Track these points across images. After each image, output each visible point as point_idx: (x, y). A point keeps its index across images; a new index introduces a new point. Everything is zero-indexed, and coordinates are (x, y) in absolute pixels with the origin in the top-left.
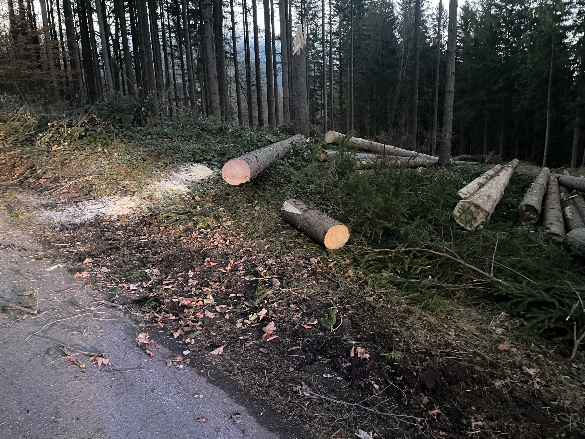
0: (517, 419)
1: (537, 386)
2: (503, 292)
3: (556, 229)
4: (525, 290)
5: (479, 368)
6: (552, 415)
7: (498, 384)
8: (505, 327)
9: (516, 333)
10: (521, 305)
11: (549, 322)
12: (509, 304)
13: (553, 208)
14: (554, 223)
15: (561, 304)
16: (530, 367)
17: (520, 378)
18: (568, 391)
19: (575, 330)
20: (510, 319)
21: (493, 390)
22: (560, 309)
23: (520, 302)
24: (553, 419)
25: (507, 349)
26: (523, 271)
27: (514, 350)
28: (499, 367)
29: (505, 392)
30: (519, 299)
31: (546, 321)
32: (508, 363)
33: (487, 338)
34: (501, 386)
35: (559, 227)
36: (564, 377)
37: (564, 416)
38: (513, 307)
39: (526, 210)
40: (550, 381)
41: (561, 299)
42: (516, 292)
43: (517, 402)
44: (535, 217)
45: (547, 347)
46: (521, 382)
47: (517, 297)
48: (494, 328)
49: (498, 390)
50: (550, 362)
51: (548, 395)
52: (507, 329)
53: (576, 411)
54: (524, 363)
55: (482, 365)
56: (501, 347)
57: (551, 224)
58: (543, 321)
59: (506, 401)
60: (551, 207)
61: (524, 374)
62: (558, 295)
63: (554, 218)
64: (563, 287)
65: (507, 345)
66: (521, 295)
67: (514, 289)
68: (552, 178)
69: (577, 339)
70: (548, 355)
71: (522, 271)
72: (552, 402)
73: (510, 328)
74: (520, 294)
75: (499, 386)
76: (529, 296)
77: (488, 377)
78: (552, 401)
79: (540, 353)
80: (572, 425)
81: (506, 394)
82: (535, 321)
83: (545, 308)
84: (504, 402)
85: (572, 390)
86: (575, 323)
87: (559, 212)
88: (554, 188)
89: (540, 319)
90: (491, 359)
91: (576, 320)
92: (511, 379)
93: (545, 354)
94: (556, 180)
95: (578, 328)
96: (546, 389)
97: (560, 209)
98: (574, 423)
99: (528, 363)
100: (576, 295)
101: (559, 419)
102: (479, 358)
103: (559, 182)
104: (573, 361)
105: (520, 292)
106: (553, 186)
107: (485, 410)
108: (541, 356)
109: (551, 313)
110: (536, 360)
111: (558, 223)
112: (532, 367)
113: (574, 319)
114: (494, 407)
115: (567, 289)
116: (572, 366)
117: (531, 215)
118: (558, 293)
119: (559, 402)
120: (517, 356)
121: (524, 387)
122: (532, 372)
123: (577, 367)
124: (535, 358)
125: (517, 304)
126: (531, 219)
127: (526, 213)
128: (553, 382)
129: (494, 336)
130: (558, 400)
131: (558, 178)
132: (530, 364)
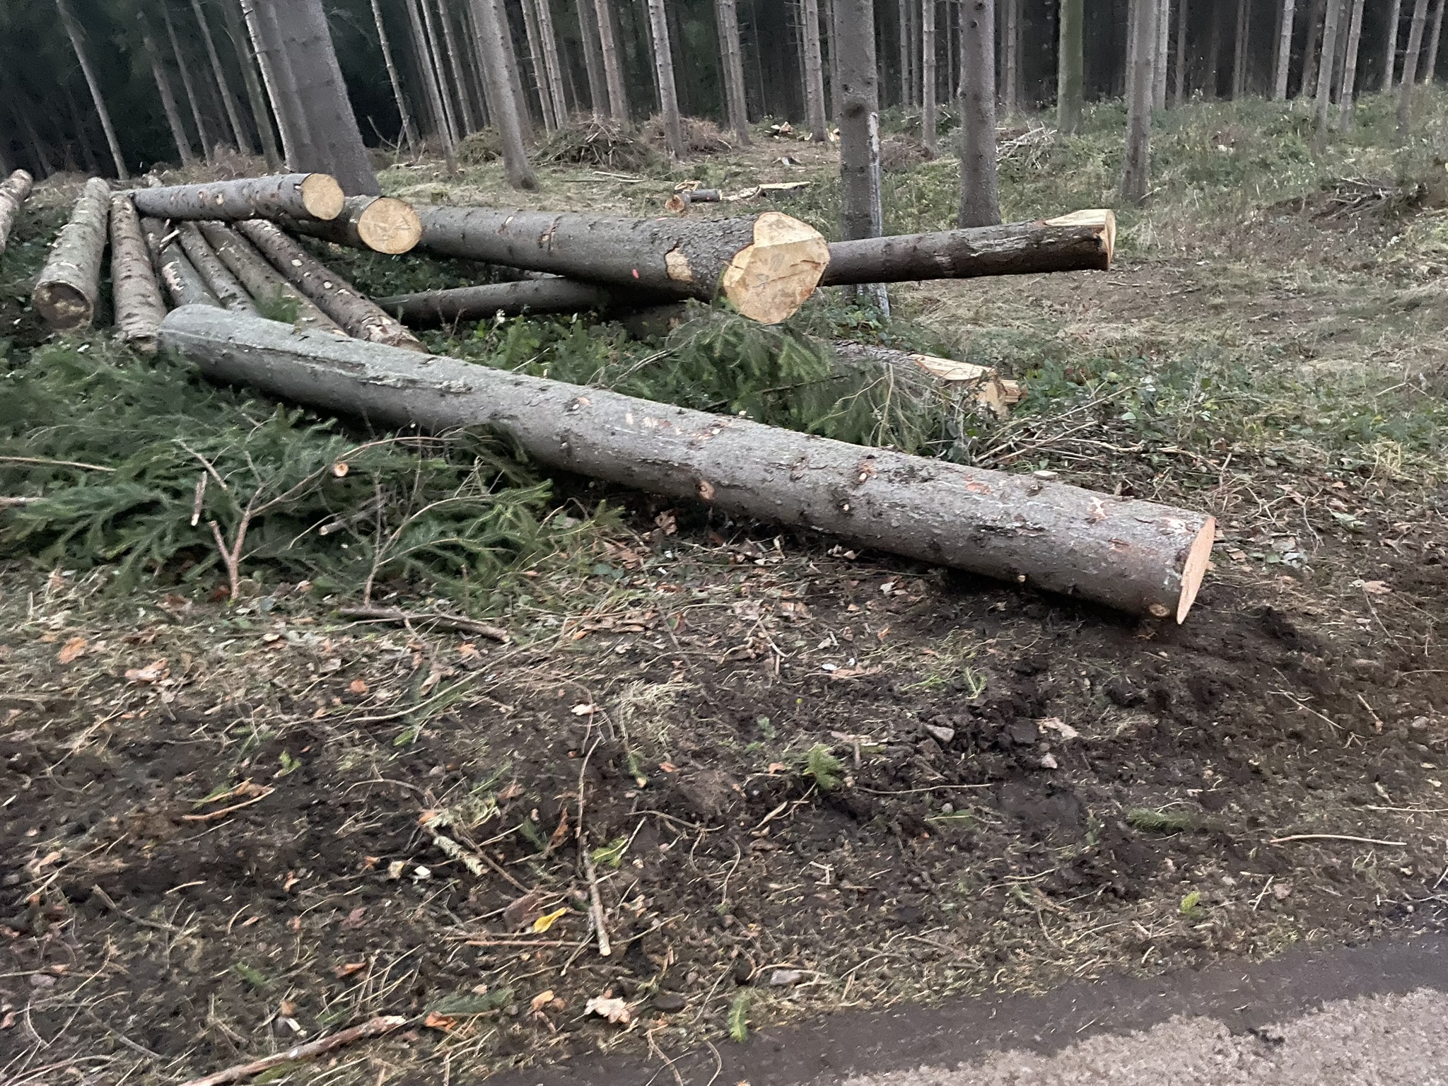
0: (138, 793)
1: (168, 697)
2: (34, 525)
3: (141, 325)
4: (86, 498)
5: (23, 733)
6: (215, 737)
7: (77, 743)
8: (68, 605)
9: (100, 604)
10: (89, 535)
11: (162, 546)
12: (59, 548)
13: (129, 277)
14: (135, 311)
15: (177, 494)
16: (145, 663)
17: (126, 699)
18: (236, 671)
19: (219, 537)
20: (78, 580)
21: (69, 764)
22: (174, 506)
23: (85, 530)
24: (219, 744)
25: (81, 653)
26: (81, 454)
27: (100, 646)
28: (73, 703)
29: (101, 749)
30: (80, 525)
31: (155, 548)
32: (92, 683)
33: (31, 653)
34: (88, 744)
35: (150, 317)
36: (222, 645)
37: (241, 724)
38: (75, 547)
39: (54, 300)
40: (194, 669)
41: (172, 483)
42: (68, 512)
43: (133, 756)
44: (82, 309)
45: (175, 602)
46: (133, 706)
47: (74, 521)
48: (42, 620)
49: (82, 757)
50: (187, 630)
51: (195, 702)
52: (74, 606)
53: (260, 702)
54: (128, 662)
55: (27, 724)
56: (65, 655)
57: (129, 316)
58: (148, 550)
59: (107, 770)
60: (125, 274)
61: (132, 687)
62: (165, 478)
63: (135, 300)
64: (166, 456)
65: (80, 645)
66: (81, 513)
67: (60, 507)
68: (117, 202)
69: (230, 553)
70: (180, 618)
71: (75, 456)
72: (207, 712)
73: (82, 600)
74: (79, 509)
75: (81, 746)
76: (101, 506)
77: (52, 740)
78: (207, 709)
79: (162, 622)
80: (260, 732)
81: (104, 753)
82: (130, 559)
83: (145, 518)
84: (102, 774)
85: (241, 663)
86: (213, 523)
87: (144, 283)
88: (126, 227)
89: (140, 548)
90: (45, 697)
91: (215, 516)
92: (106, 714)
93: (172, 620)
94: (128, 205)
95: (223, 530)
96: (190, 690)
97: (149, 273)
98: (264, 727)
99: (137, 659)
100: (200, 461)
101: (231, 737)
102: (14, 712)
103: (137, 209)
104: (238, 603)
105: (77, 506)
106: (121, 221)
107: (63, 819)
108: (163, 627)
109: (160, 522)
110: (154, 642)
111: (146, 310)
112: (150, 661)
113: (208, 515)
114: (82, 801)
115: (177, 456)
116: (237, 615)
117: (72, 308)
118: (162, 472)
119: (223, 702)
120: (110, 657)
121: (142, 715)
122: (148, 673)
123: (248, 610)
124: (150, 639)
125: (79, 536)
126: (76, 318)
127: (58, 305)
128: (201, 670)
129: (45, 638)
130: (219, 700)
131: (132, 198)
132: (142, 659)
